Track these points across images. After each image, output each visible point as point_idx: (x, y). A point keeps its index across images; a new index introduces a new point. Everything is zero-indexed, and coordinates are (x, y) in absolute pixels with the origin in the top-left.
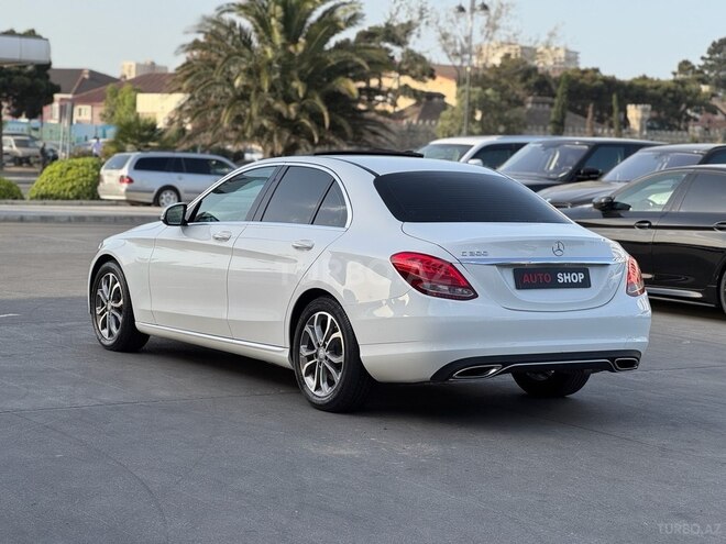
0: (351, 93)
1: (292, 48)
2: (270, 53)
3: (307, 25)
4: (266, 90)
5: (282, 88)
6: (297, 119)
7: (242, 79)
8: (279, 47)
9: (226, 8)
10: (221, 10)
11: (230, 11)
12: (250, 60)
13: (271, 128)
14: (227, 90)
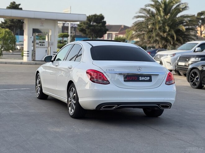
0: (183, 30)
1: (165, 17)
2: (160, 18)
3: (171, 10)
4: (158, 29)
5: (163, 28)
6: (167, 37)
7: (151, 26)
8: (163, 17)
9: (147, 5)
10: (146, 6)
11: (149, 6)
12: (154, 20)
13: (159, 40)
14: (147, 29)
